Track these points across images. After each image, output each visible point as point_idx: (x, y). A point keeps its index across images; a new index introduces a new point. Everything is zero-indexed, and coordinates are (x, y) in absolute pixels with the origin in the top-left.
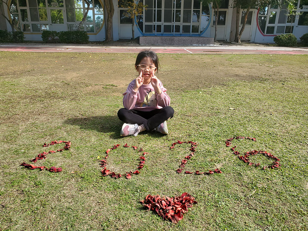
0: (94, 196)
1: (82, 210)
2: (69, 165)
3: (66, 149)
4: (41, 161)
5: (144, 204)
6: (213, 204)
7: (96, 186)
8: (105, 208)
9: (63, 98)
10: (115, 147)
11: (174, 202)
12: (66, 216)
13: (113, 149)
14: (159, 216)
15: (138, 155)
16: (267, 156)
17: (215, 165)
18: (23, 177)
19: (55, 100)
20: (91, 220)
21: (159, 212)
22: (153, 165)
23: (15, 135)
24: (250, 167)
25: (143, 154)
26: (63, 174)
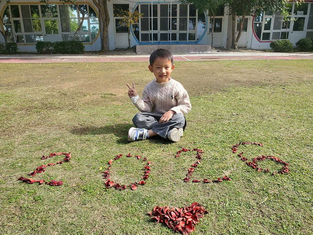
0: (98, 210)
1: (86, 225)
2: (70, 178)
3: (66, 161)
4: (39, 174)
5: (152, 216)
6: (224, 213)
7: (100, 199)
8: (110, 222)
9: (60, 109)
10: (117, 158)
11: (183, 212)
12: (69, 233)
13: (115, 159)
14: (169, 228)
15: (143, 165)
16: (275, 161)
17: (223, 172)
18: (21, 192)
19: (52, 111)
21: (169, 224)
22: (158, 175)
23: (11, 148)
24: (259, 172)
25: (148, 163)
26: (64, 188)
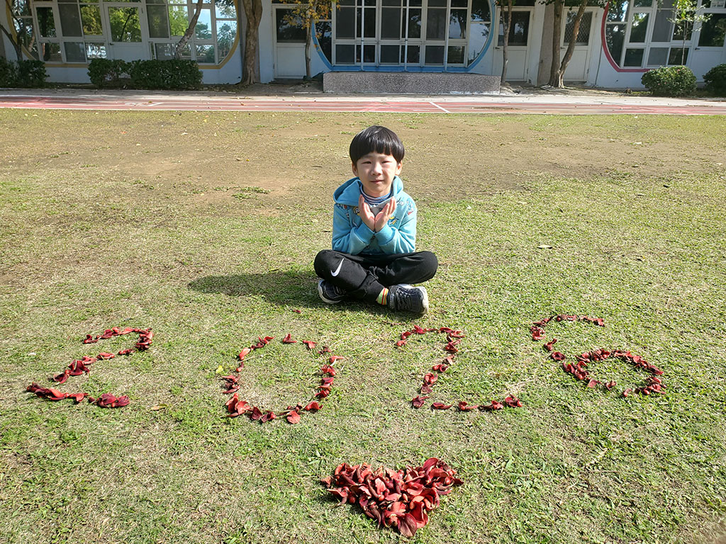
1: (176, 504)
2: (147, 390)
3: (140, 350)
4: (76, 379)
5: (330, 488)
6: (501, 486)
7: (213, 441)
8: (233, 497)
9: (136, 222)
10: (261, 344)
11: (405, 481)
12: (135, 521)
13: (255, 349)
14: (368, 518)
15: (318, 363)
16: (631, 364)
17: (505, 386)
18: (31, 420)
19: (117, 227)
20: (197, 529)
21: (369, 507)
22: (353, 389)
23: (16, 314)
24: (590, 390)
25: (330, 359)
26: (131, 413)
